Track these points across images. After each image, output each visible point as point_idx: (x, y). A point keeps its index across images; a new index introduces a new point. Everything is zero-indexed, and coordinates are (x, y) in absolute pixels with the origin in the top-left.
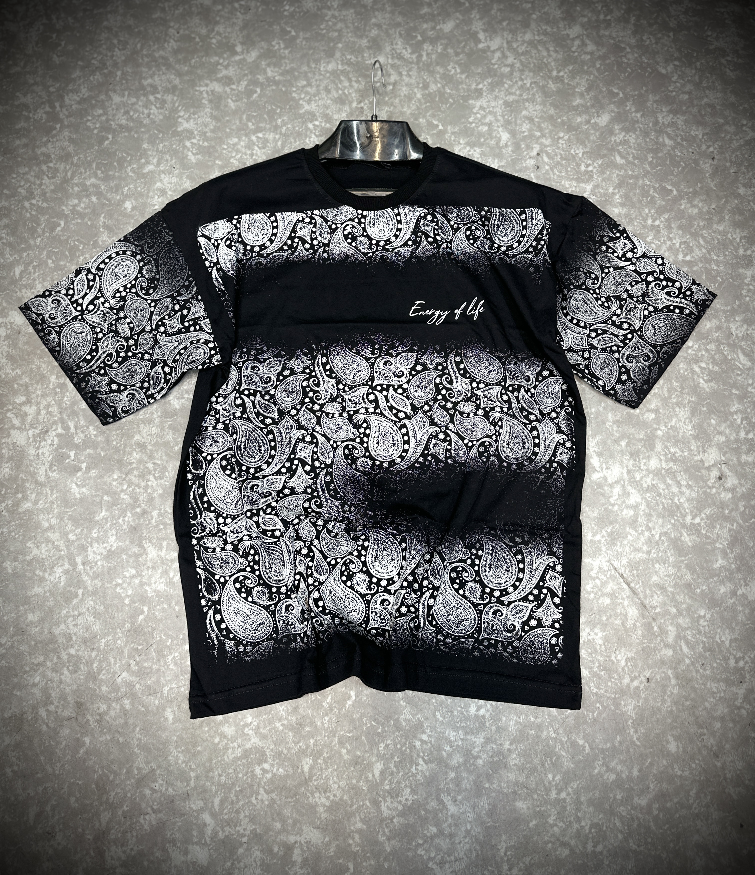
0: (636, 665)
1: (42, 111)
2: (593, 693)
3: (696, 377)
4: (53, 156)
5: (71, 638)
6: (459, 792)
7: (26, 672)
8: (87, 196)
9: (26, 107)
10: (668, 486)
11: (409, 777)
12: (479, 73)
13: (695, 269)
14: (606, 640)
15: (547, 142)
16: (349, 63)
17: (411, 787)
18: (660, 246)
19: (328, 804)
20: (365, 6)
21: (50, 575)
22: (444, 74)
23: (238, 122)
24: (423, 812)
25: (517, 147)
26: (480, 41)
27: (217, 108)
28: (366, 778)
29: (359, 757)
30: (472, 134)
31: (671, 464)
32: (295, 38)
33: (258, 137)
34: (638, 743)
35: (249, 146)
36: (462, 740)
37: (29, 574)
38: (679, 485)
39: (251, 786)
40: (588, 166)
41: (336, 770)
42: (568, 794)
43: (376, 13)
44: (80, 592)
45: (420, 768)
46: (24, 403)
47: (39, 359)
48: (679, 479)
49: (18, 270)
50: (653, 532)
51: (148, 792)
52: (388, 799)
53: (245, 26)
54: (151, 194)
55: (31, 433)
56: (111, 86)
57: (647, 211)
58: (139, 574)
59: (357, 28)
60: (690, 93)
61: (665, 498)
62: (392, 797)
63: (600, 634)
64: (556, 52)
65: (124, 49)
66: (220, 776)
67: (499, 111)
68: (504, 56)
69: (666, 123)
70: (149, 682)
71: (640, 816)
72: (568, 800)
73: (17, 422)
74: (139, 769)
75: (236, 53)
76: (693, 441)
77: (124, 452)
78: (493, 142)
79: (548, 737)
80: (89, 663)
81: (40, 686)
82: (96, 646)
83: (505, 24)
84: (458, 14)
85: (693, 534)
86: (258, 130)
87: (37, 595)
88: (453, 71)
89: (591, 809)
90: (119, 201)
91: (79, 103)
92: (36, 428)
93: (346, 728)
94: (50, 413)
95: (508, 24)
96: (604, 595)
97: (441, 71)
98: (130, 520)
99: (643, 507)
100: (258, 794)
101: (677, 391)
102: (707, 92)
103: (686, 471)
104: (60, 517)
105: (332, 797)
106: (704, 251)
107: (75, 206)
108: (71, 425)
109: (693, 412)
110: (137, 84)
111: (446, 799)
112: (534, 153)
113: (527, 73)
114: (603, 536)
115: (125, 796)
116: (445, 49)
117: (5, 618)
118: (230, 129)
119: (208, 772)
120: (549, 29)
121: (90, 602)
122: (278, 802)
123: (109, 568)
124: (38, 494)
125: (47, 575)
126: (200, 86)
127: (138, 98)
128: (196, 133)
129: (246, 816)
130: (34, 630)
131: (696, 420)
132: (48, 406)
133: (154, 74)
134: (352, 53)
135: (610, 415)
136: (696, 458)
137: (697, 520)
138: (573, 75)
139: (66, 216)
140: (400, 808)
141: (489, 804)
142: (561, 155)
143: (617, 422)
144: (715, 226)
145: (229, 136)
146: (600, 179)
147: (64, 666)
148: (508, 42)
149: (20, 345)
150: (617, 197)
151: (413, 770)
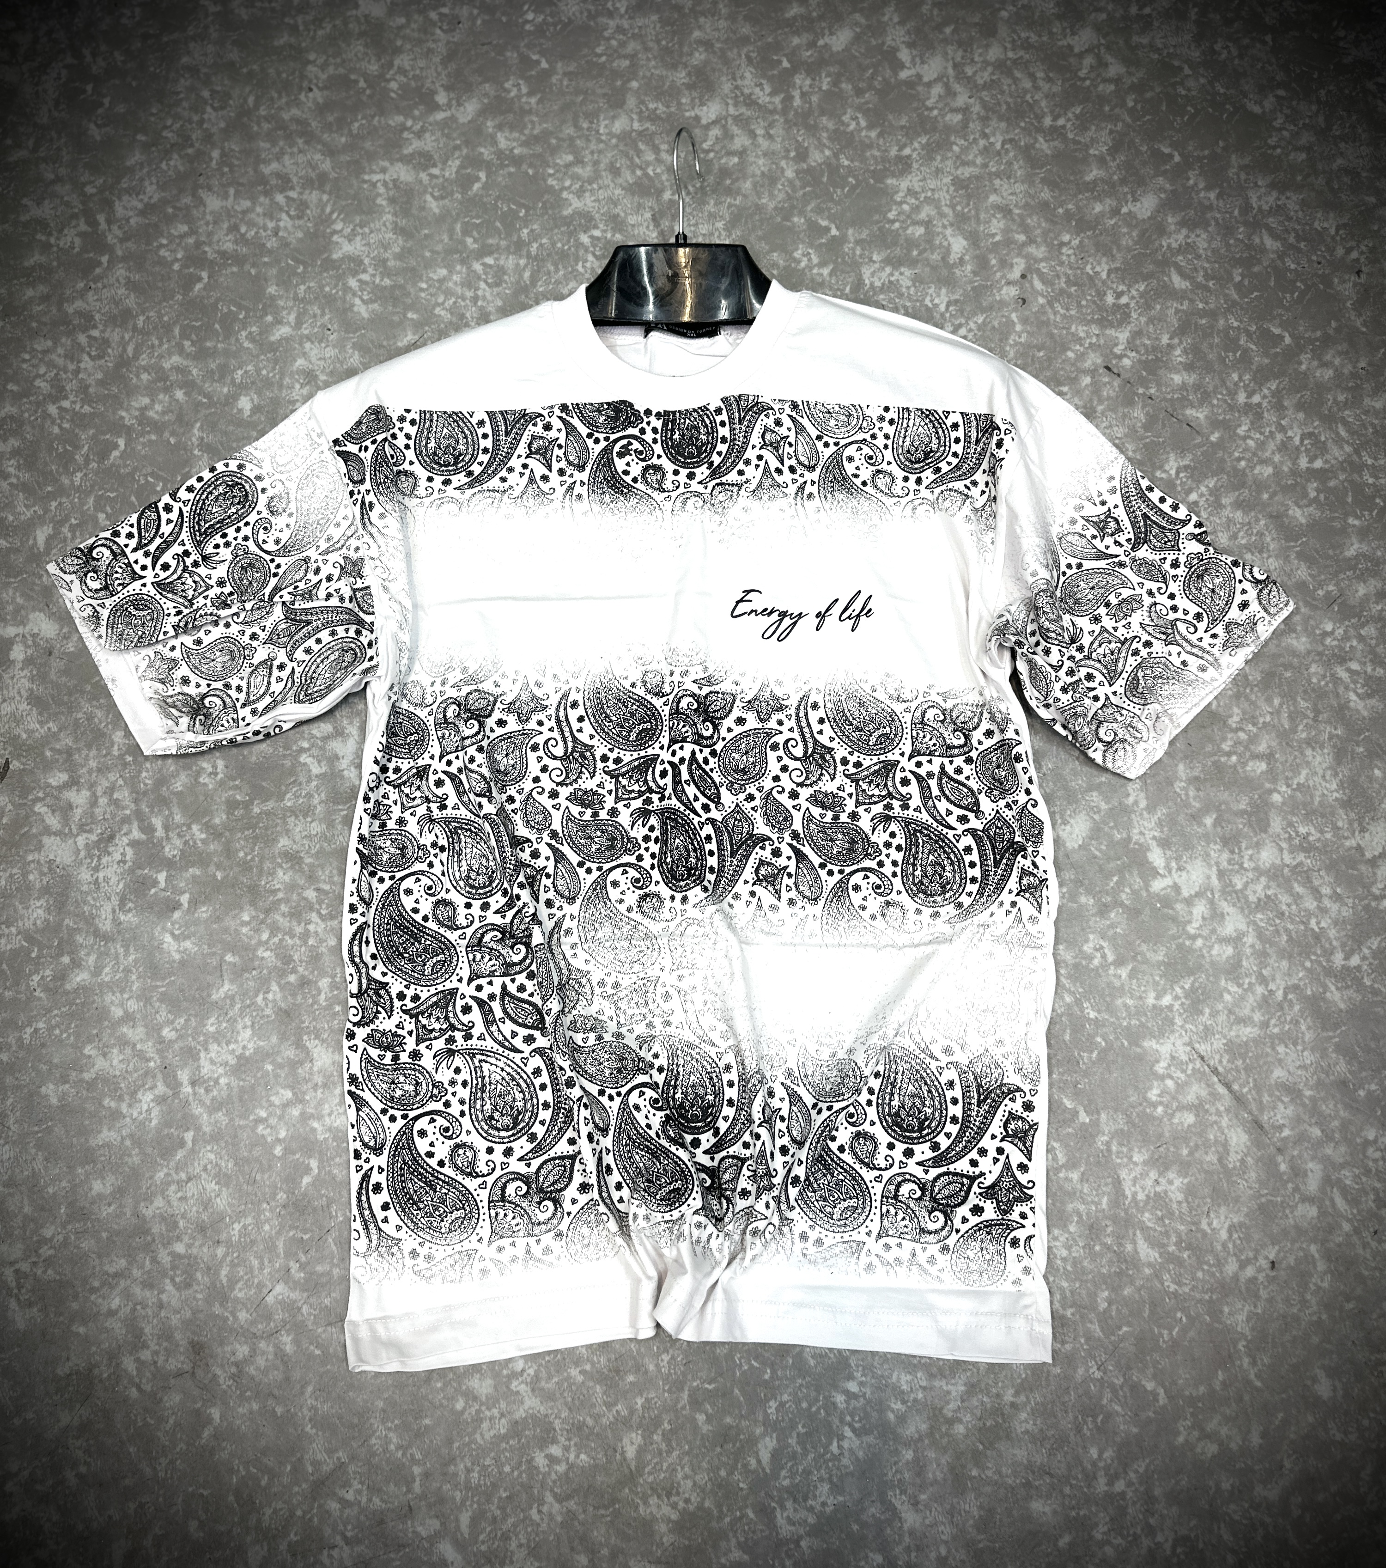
0: (1248, 1238)
1: (73, 232)
2: (1168, 1293)
3: (1341, 690)
4: (97, 317)
5: (175, 1225)
6: (922, 1487)
7: (93, 1290)
8: (167, 390)
9: (42, 224)
10: (1297, 898)
11: (826, 1462)
12: (902, 127)
13: (1332, 484)
14: (1190, 1191)
15: (1038, 252)
16: (653, 117)
17: (830, 1481)
18: (1263, 443)
19: (674, 1516)
20: (678, 8)
21: (130, 1106)
22: (836, 131)
23: (445, 238)
24: (855, 1527)
25: (982, 264)
26: (902, 66)
27: (405, 212)
28: (745, 1466)
29: (730, 1427)
30: (895, 244)
31: (1301, 857)
32: (546, 75)
33: (484, 265)
34: (1259, 1384)
35: (470, 282)
36: (924, 1388)
37: (90, 1107)
38: (1316, 893)
39: (528, 1488)
40: (1119, 295)
41: (687, 1453)
42: (1130, 1484)
43: (702, 20)
44: (189, 1136)
45: (846, 1444)
46: (67, 786)
47: (90, 701)
48: (1316, 883)
49: (41, 535)
50: (1272, 986)
51: (333, 1506)
52: (789, 1504)
53: (451, 56)
54: (287, 381)
55: (81, 840)
56: (201, 180)
57: (1235, 376)
58: (299, 1099)
59: (667, 51)
60: (1308, 149)
61: (1292, 922)
62: (795, 1501)
63: (1178, 1182)
64: (1049, 80)
65: (222, 108)
66: (468, 1471)
67: (944, 197)
68: (950, 93)
69: (1266, 207)
70: (327, 1301)
71: (1268, 1520)
72: (1130, 1495)
73: (53, 822)
74: (316, 1464)
75: (436, 107)
76: (1341, 811)
77: (261, 871)
78: (935, 257)
79: (1088, 1379)
80: (211, 1270)
81: (121, 1314)
82: (223, 1237)
83: (948, 30)
84: (857, 16)
85: (1348, 987)
86: (484, 251)
87: (108, 1145)
88: (853, 126)
89: (1175, 1510)
90: (227, 397)
91: (142, 213)
92: (90, 831)
93: (703, 1374)
94: (116, 803)
95: (954, 31)
96: (1182, 1108)
97: (831, 125)
98: (279, 996)
99: (1250, 939)
100: (541, 1502)
101: (1306, 716)
102: (1342, 145)
103: (1329, 868)
104: (144, 997)
105: (681, 1505)
106: (1348, 449)
107: (145, 408)
108: (157, 822)
109: (1340, 755)
110: (251, 172)
111: (900, 1502)
112: (1016, 274)
113: (994, 123)
114: (1176, 998)
115: (292, 1514)
116: (835, 83)
117: (51, 1190)
118: (433, 252)
119: (446, 1465)
120: (1034, 38)
121: (208, 1155)
122: (581, 1517)
123: (242, 1090)
124: (101, 955)
125: (124, 1108)
126: (372, 172)
127: (254, 199)
128: (367, 261)
129: (520, 1546)
130: (106, 1211)
131: (1344, 771)
132: (110, 790)
133: (282, 153)
134: (657, 98)
135: (1181, 767)
136: (1348, 843)
137: (1355, 961)
138: (1083, 125)
139: (129, 430)
140: (811, 1520)
141: (981, 1507)
142: (1067, 276)
143: (1194, 781)
144: (1367, 401)
145: (429, 265)
146: (1143, 320)
147: (164, 1275)
148: (955, 66)
149: (53, 676)
150: (1178, 352)
151: (834, 1448)
